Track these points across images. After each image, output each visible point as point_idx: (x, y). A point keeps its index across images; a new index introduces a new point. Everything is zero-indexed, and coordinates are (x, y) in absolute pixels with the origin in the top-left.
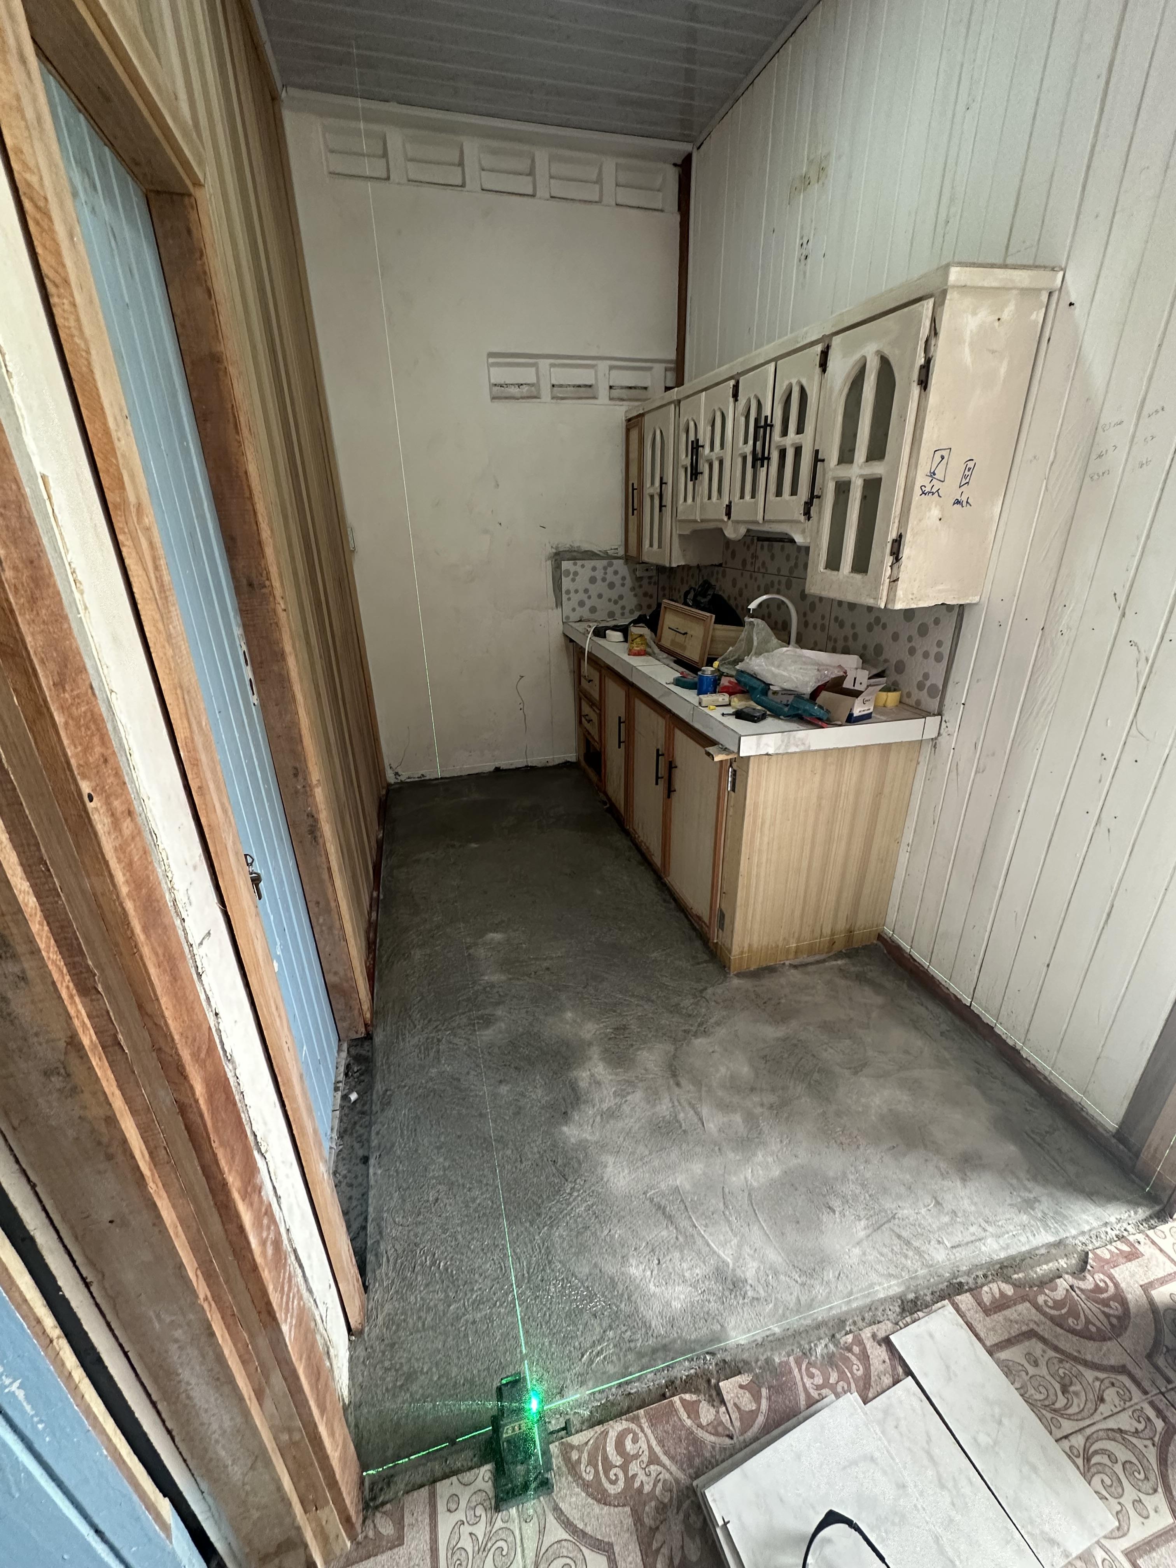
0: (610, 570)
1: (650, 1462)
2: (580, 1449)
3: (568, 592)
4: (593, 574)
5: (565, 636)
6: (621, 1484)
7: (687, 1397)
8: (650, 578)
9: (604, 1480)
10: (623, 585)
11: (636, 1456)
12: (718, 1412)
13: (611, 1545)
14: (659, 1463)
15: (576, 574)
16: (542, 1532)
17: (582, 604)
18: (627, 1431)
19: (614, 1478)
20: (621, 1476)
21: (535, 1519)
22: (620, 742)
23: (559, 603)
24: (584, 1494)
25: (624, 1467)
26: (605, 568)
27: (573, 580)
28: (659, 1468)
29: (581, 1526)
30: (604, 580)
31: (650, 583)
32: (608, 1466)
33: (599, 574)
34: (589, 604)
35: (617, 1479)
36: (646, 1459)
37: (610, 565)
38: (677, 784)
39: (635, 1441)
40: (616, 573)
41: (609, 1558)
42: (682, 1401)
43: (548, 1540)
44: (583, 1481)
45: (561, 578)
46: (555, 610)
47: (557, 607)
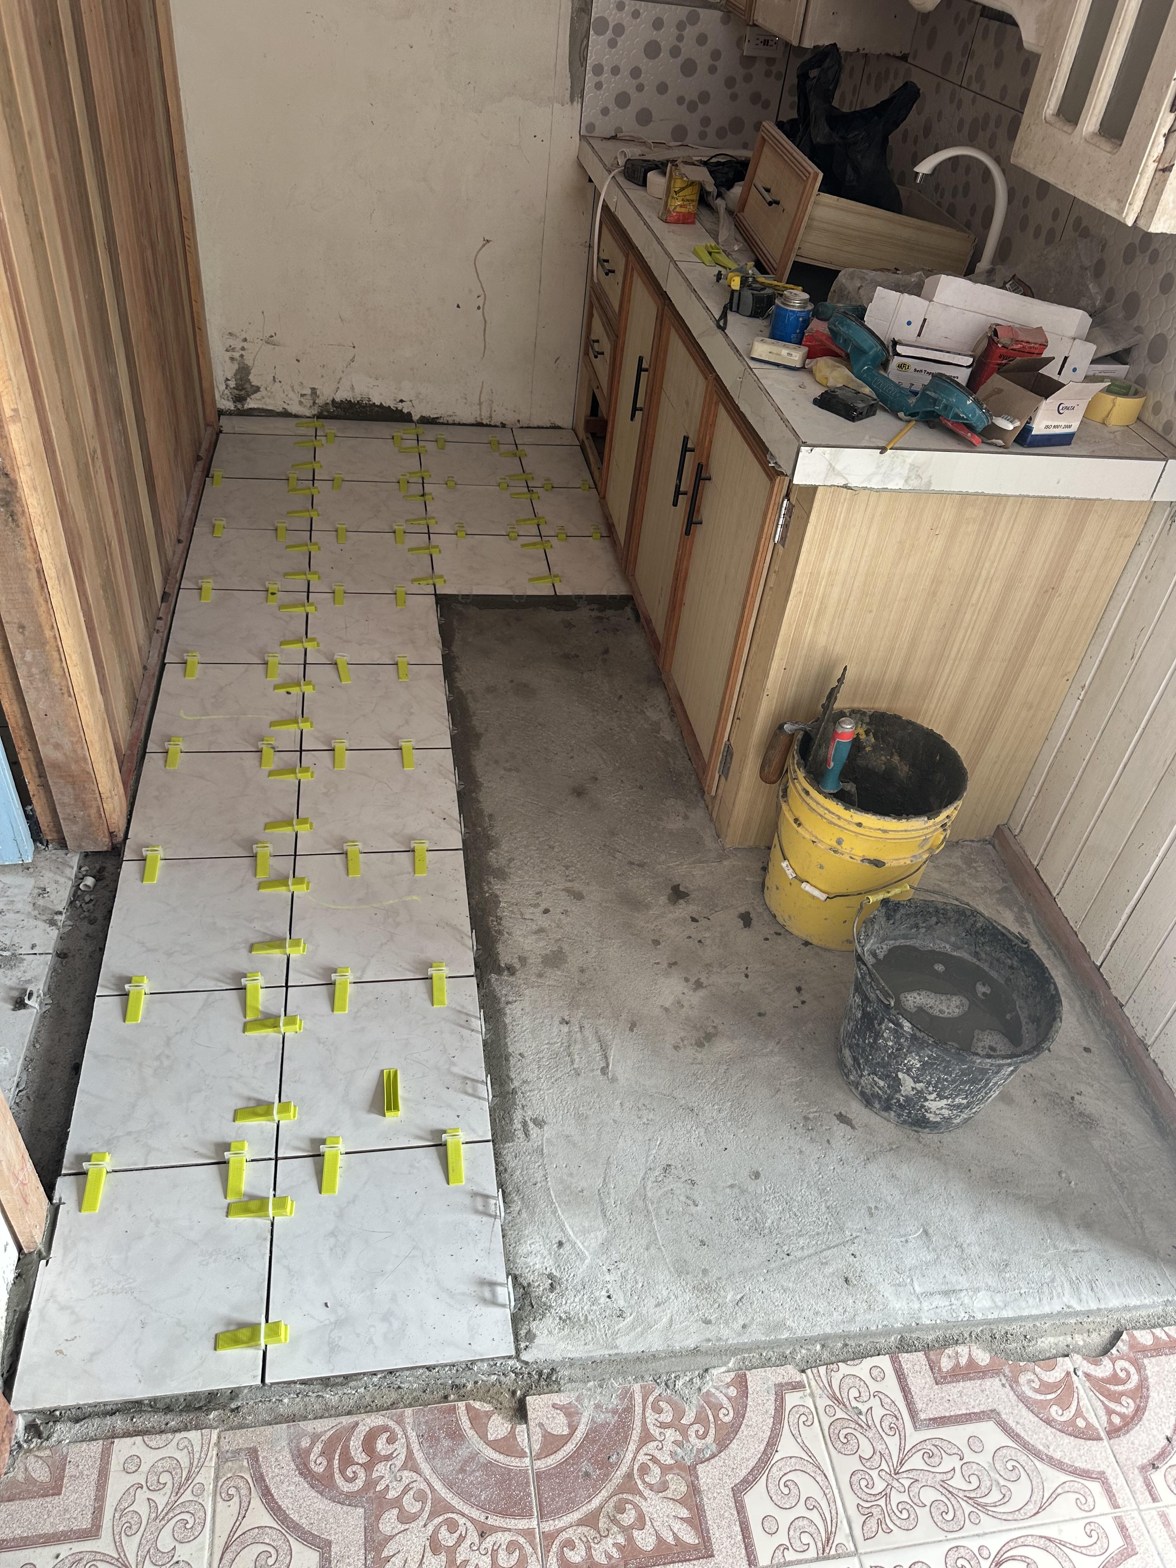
0: (691, 32)
1: (404, 1467)
2: (315, 1437)
3: (598, 70)
4: (654, 35)
5: (581, 166)
6: (359, 1483)
7: (477, 1405)
8: (770, 61)
9: (337, 1476)
10: (712, 70)
11: (388, 1458)
12: (513, 1429)
13: (329, 1543)
14: (416, 1470)
15: (619, 29)
16: (242, 1515)
17: (623, 100)
18: (385, 1429)
19: (351, 1476)
20: (362, 1475)
21: (236, 1499)
22: (635, 409)
23: (577, 92)
24: (306, 1485)
25: (368, 1467)
26: (681, 26)
27: (612, 44)
28: (415, 1476)
29: (295, 1517)
30: (675, 52)
31: (768, 74)
32: (347, 1460)
33: (666, 38)
34: (638, 101)
35: (355, 1478)
36: (399, 1463)
37: (693, 19)
38: (709, 510)
39: (391, 1441)
40: (702, 39)
41: (322, 1556)
42: (468, 1407)
43: (246, 1525)
44: (310, 1471)
45: (587, 36)
46: (568, 106)
47: (572, 100)
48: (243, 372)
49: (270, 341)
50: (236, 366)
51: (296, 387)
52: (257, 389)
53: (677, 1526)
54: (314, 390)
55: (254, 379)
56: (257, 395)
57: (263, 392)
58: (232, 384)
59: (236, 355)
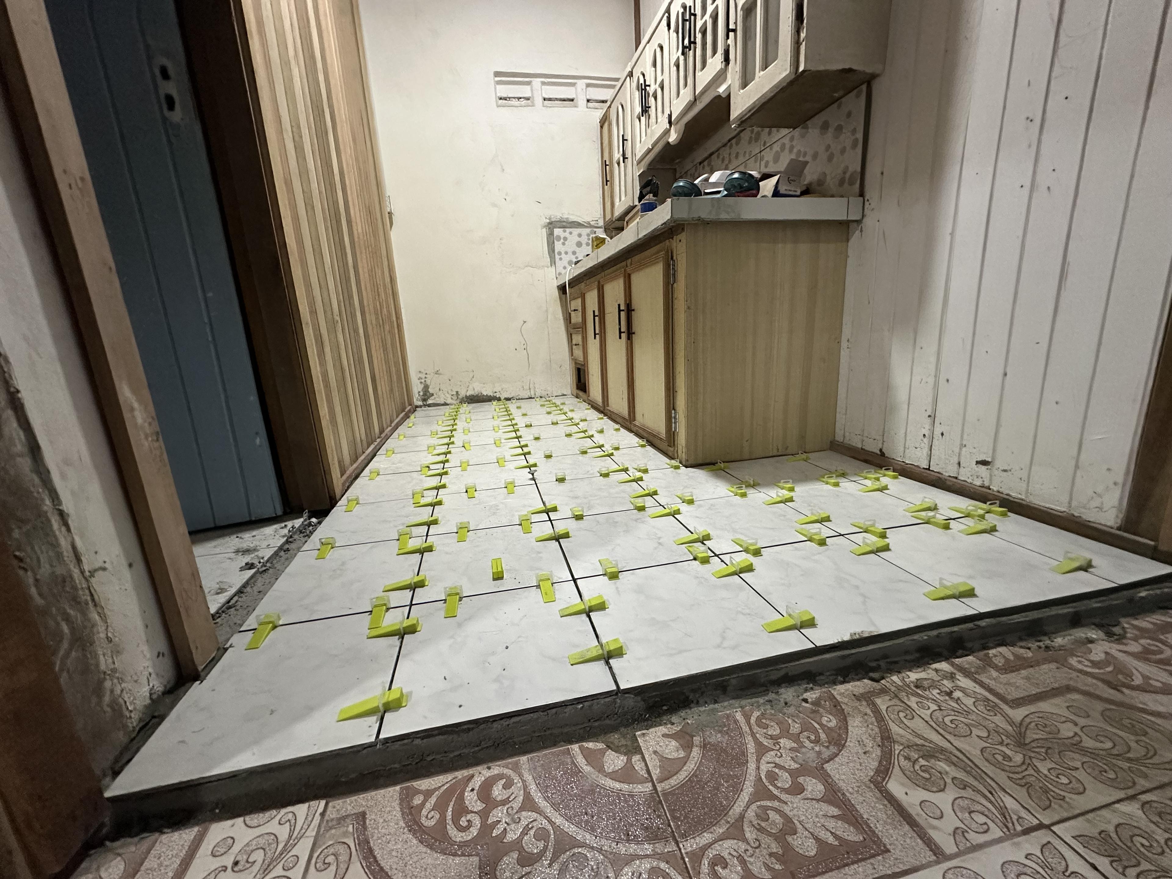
1: (521, 809)
2: (428, 794)
3: (560, 253)
4: (579, 239)
7: (591, 745)
9: (450, 826)
11: (504, 802)
12: (629, 760)
14: (535, 808)
15: (565, 239)
18: (500, 777)
19: (466, 824)
20: (476, 822)
23: (553, 262)
25: (484, 814)
26: (588, 235)
27: (564, 244)
33: (583, 240)
35: (469, 826)
36: (516, 805)
39: (507, 786)
42: (582, 748)
44: (420, 826)
45: (554, 242)
46: (550, 268)
47: (551, 266)
48: (426, 387)
49: (437, 373)
50: (423, 386)
51: (450, 392)
52: (433, 395)
53: (831, 824)
54: (457, 392)
55: (431, 390)
56: (433, 397)
57: (435, 396)
58: (421, 394)
59: (423, 381)
